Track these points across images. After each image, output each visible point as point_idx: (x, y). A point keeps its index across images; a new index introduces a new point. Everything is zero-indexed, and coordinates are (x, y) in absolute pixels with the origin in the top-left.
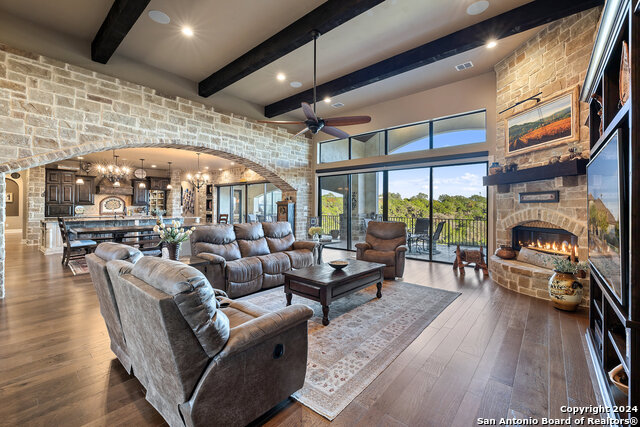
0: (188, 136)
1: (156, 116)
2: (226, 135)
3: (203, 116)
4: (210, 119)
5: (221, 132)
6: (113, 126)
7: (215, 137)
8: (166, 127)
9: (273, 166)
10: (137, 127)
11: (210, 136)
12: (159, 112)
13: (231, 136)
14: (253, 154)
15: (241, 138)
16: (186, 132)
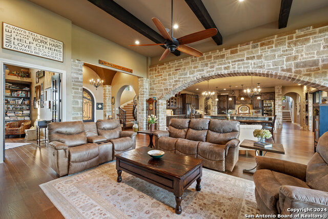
0: (209, 71)
1: (195, 67)
2: (235, 61)
3: (218, 56)
4: (223, 56)
5: (230, 61)
6: (181, 78)
7: (226, 66)
8: (199, 71)
9: (289, 70)
10: (188, 76)
11: (223, 66)
12: (196, 65)
13: (238, 61)
14: (261, 67)
15: (248, 59)
16: (209, 69)
